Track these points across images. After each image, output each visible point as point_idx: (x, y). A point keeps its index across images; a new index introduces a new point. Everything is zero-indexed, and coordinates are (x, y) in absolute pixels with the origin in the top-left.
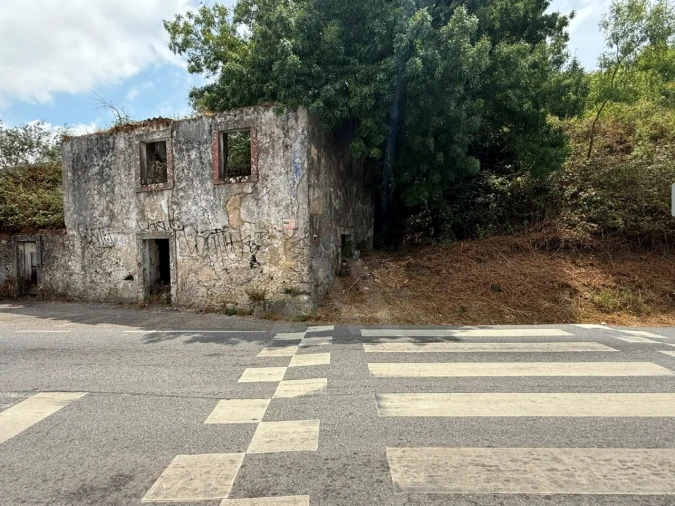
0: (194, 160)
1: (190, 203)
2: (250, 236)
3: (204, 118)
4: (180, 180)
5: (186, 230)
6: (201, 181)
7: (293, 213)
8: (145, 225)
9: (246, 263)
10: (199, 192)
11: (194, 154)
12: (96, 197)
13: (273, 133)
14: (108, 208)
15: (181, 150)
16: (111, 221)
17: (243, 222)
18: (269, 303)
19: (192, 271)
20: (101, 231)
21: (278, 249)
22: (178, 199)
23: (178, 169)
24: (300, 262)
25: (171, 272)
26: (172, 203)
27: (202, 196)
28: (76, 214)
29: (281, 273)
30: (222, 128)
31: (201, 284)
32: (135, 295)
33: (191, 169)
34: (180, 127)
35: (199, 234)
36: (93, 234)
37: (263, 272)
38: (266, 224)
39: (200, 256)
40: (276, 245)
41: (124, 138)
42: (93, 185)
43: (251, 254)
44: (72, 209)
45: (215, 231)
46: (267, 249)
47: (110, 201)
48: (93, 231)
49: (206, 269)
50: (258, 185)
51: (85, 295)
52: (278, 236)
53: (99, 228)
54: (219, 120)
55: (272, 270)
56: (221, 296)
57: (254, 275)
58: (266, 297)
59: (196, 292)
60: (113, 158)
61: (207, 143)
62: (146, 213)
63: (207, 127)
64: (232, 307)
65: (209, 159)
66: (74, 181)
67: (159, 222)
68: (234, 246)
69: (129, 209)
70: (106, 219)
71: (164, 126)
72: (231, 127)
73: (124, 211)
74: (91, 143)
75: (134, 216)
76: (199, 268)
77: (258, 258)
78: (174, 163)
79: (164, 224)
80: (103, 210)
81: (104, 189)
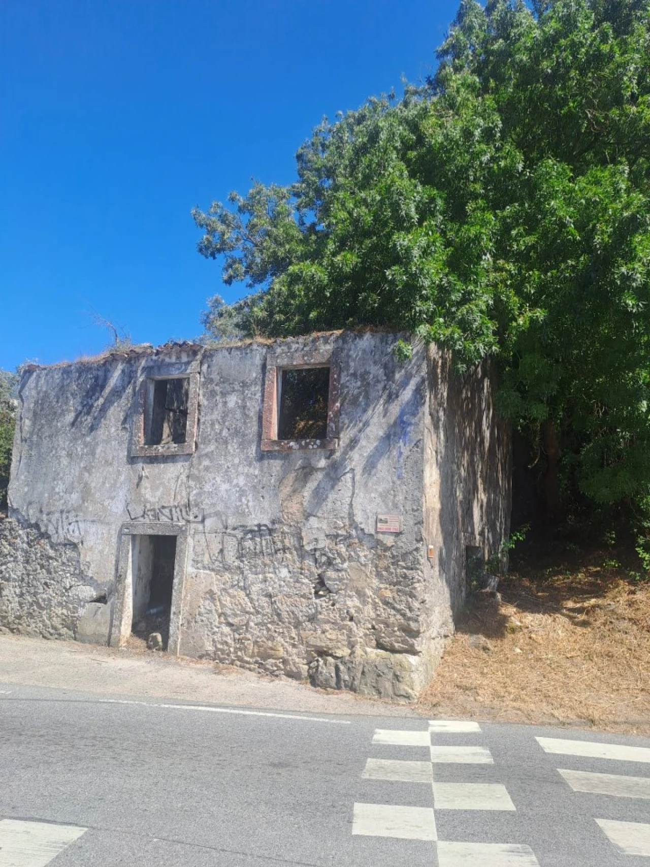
0: (231, 411)
1: (218, 479)
2: (316, 540)
3: (255, 347)
4: (206, 440)
5: (208, 522)
6: (241, 444)
7: (396, 505)
8: (139, 510)
9: (308, 586)
10: (236, 461)
11: (233, 400)
12: (65, 461)
13: (369, 373)
14: (81, 477)
15: (213, 394)
16: (83, 501)
17: (307, 516)
18: (344, 663)
19: (211, 593)
20: (64, 516)
21: (365, 565)
22: (199, 471)
23: (204, 423)
24: (405, 593)
25: (174, 593)
26: (188, 477)
27: (240, 469)
28: (27, 485)
29: (369, 611)
30: (284, 362)
31: (222, 619)
32: (105, 630)
33: (227, 423)
34: (214, 359)
35: (229, 531)
36: (50, 521)
37: (337, 606)
38: (347, 522)
39: (227, 568)
40: (363, 560)
41: (123, 371)
42: (63, 442)
43: (317, 571)
44: (23, 477)
45: (256, 529)
46: (346, 565)
47: (85, 468)
48: (50, 516)
49: (236, 593)
50: (338, 455)
51: (20, 624)
52: (367, 544)
53: (62, 512)
54: (279, 350)
55: (353, 603)
56: (256, 643)
57: (319, 609)
58: (339, 653)
59: (214, 633)
60: (101, 400)
61: (256, 384)
62: (143, 491)
63: (258, 361)
64: (276, 666)
65: (258, 409)
66: (32, 434)
67: (163, 507)
68: (288, 555)
69: (115, 481)
70: (75, 497)
71: (188, 356)
72: (298, 361)
73: (107, 485)
74: (68, 377)
75: (122, 494)
76: (225, 590)
77: (329, 579)
78: (200, 413)
79: (171, 511)
80: (73, 483)
81: (79, 449)
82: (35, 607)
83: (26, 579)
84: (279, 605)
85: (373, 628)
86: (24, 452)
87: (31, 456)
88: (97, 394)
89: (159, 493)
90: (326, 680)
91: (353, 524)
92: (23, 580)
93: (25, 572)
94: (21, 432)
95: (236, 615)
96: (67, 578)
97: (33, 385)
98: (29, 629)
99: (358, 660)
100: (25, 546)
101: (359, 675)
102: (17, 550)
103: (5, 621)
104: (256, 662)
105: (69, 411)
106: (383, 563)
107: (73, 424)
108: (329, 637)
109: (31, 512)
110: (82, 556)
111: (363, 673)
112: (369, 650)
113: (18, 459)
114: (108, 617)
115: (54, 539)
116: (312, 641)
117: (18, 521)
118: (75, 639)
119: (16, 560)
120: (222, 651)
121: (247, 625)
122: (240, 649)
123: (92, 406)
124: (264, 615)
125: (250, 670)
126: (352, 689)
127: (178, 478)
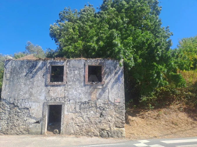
0: (76, 74)
1: (73, 91)
2: (100, 104)
3: (82, 60)
4: (69, 81)
5: (71, 101)
6: (79, 82)
7: (119, 96)
8: (50, 99)
9: (98, 115)
10: (78, 86)
11: (76, 72)
12: (23, 86)
13: (111, 68)
14: (29, 90)
15: (71, 70)
16: (30, 97)
17: (98, 99)
18: (109, 132)
19: (72, 119)
20: (24, 101)
21: (112, 110)
22: (68, 89)
23: (68, 77)
24: (122, 115)
25: (62, 119)
26: (64, 90)
27: (79, 88)
28: (9, 92)
29: (113, 119)
30: (90, 64)
31: (76, 124)
32: (40, 130)
33: (75, 77)
34: (71, 62)
35: (77, 103)
36: (18, 102)
37: (106, 119)
38: (107, 100)
39: (77, 112)
40: (111, 108)
41: (42, 63)
42: (22, 81)
43: (100, 112)
44: (7, 90)
45: (84, 102)
46: (107, 110)
47: (30, 88)
48: (18, 101)
49: (79, 118)
50: (104, 86)
51: (7, 132)
52: (112, 105)
53: (23, 100)
54: (88, 61)
55: (110, 118)
56: (85, 129)
57: (102, 120)
58: (107, 129)
59: (74, 128)
60: (35, 70)
61: (83, 69)
62: (50, 94)
63: (83, 63)
64: (91, 134)
65: (83, 74)
66: (10, 78)
67: (57, 98)
68: (93, 108)
69: (41, 91)
70: (27, 96)
71: (63, 60)
72: (94, 64)
73: (38, 92)
74: (23, 63)
75: (43, 95)
76: (76, 117)
77: (104, 113)
78: (67, 75)
79: (60, 99)
80: (26, 92)
81: (28, 83)
82: (13, 126)
83: (9, 119)
84: (91, 120)
85: (115, 123)
86: (7, 83)
87: (10, 84)
88: (34, 68)
89: (55, 94)
90: (106, 136)
91: (109, 101)
92: (8, 119)
93: (9, 117)
94: (6, 77)
95: (80, 123)
96: (25, 117)
97: (10, 64)
98: (11, 133)
99: (112, 130)
100: (9, 109)
101: (113, 134)
102: (6, 111)
103: (2, 131)
104: (86, 134)
105: (24, 72)
106: (116, 109)
107: (25, 76)
108: (105, 126)
109: (11, 100)
110: (30, 111)
111: (114, 133)
112: (114, 128)
113: (5, 85)
114: (41, 127)
115: (20, 107)
116: (100, 127)
117: (6, 102)
118: (29, 134)
119: (5, 113)
120: (76, 132)
121: (83, 125)
122: (81, 131)
123: (32, 71)
124: (87, 123)
125: (84, 136)
126: (112, 137)
127: (61, 90)
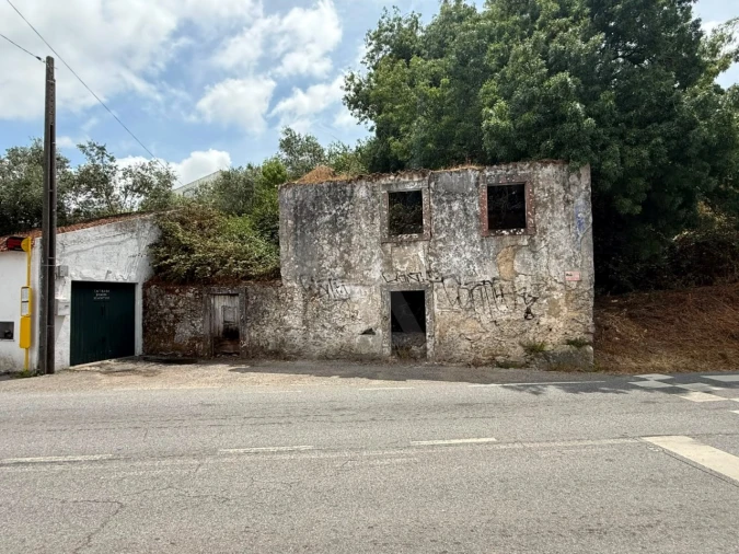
0: (457, 212)
1: (451, 255)
2: (525, 288)
3: (470, 171)
4: (438, 231)
5: (446, 281)
6: (465, 233)
7: (576, 266)
8: (393, 276)
9: (520, 314)
10: (463, 243)
11: (456, 206)
12: (327, 248)
13: (552, 188)
14: (342, 258)
15: (441, 201)
16: (347, 272)
17: (517, 274)
19: (453, 323)
20: (332, 283)
21: (558, 300)
22: (436, 250)
23: (436, 220)
24: (584, 313)
25: (427, 325)
26: (428, 254)
27: (466, 248)
28: (297, 264)
29: (562, 325)
30: (493, 181)
31: (463, 337)
32: (377, 350)
33: (453, 220)
34: (439, 179)
35: (462, 286)
36: (321, 286)
37: (541, 324)
38: (544, 276)
39: (463, 308)
40: (556, 297)
42: (323, 234)
43: (526, 306)
44: (292, 259)
45: (482, 283)
46: (545, 301)
47: (344, 251)
48: (321, 283)
49: (470, 322)
50: (535, 238)
52: (558, 288)
53: (330, 280)
54: (488, 173)
55: (551, 322)
56: (488, 349)
57: (530, 326)
58: (546, 350)
59: (458, 346)
61: (472, 195)
62: (394, 264)
63: (473, 179)
64: (504, 360)
65: (475, 211)
66: (295, 229)
67: (411, 274)
68: (505, 298)
69: (371, 259)
70: (339, 270)
71: (419, 177)
72: (503, 181)
73: (364, 261)
74: (320, 190)
75: (377, 267)
76: (462, 320)
77: (534, 309)
78: (431, 214)
79: (417, 275)
80: (336, 261)
81: (337, 239)
84: (502, 326)
85: (566, 334)
86: (290, 242)
87: (297, 244)
88: (347, 202)
91: (549, 277)
94: (286, 228)
95: (472, 334)
99: (560, 351)
100: (302, 303)
105: (325, 214)
106: (570, 298)
108: (538, 341)
109: (304, 281)
110: (351, 307)
112: (565, 346)
113: (286, 246)
114: (379, 343)
115: (326, 297)
116: (527, 344)
121: (481, 339)
122: (477, 353)
123: (343, 210)
124: (492, 333)
